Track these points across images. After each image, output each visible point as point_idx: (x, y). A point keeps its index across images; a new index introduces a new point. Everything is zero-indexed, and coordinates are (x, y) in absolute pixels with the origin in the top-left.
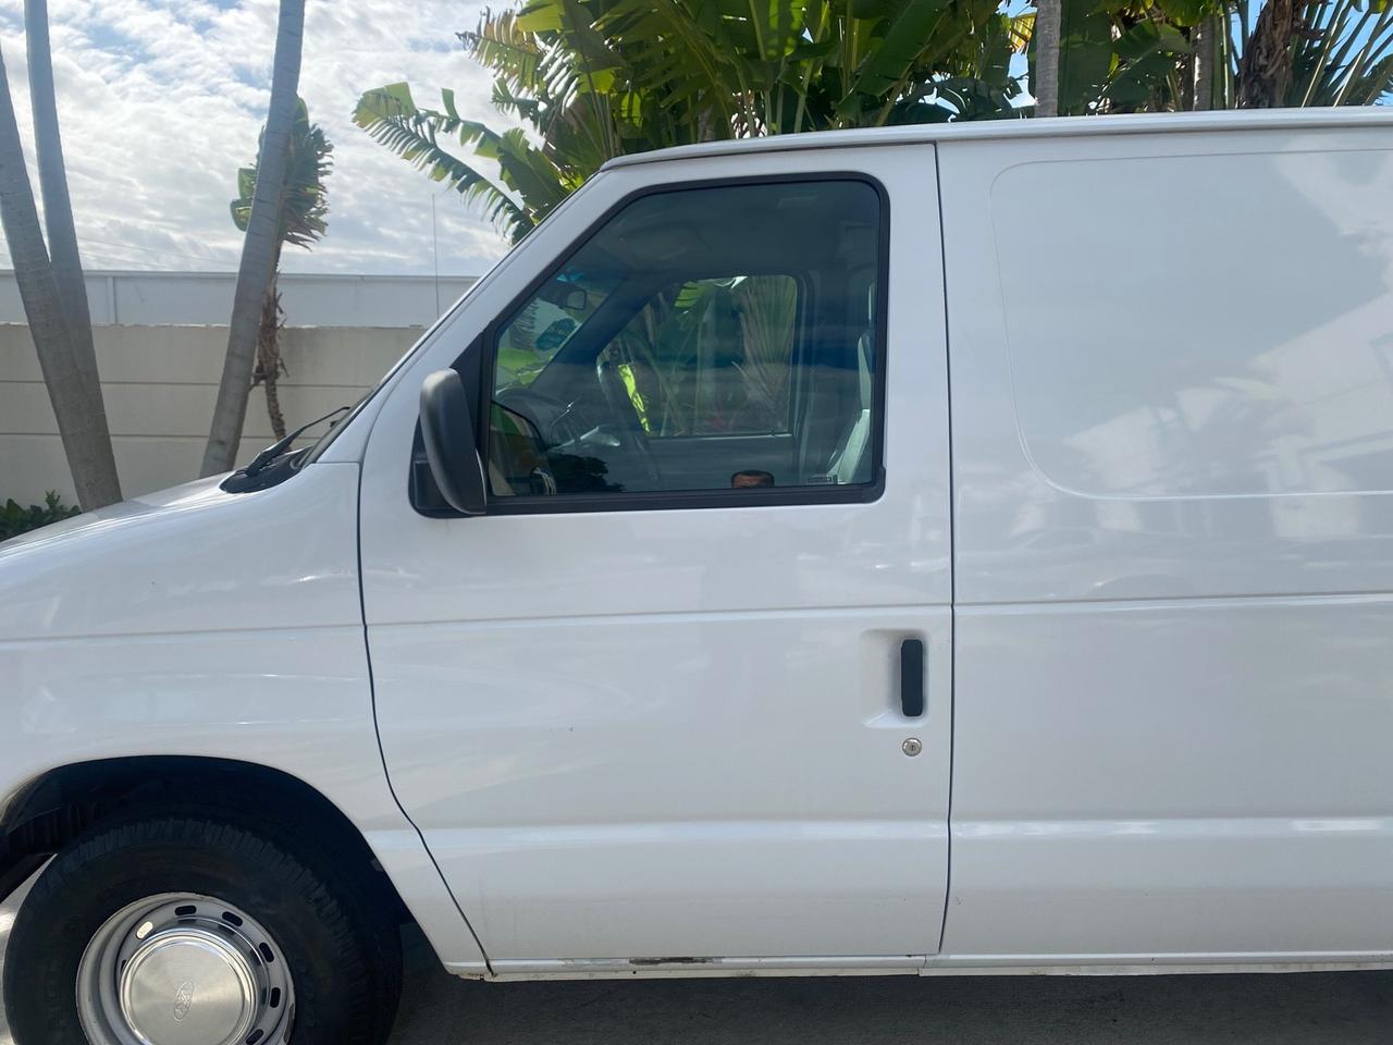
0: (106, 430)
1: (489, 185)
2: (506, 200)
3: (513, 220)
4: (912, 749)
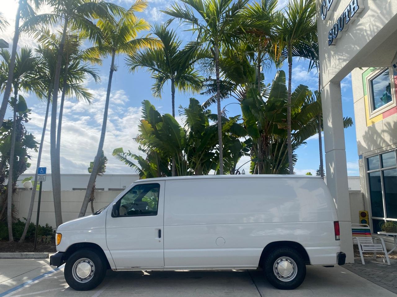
0: (61, 211)
1: (135, 165)
2: (138, 168)
3: (139, 172)
4: (160, 242)
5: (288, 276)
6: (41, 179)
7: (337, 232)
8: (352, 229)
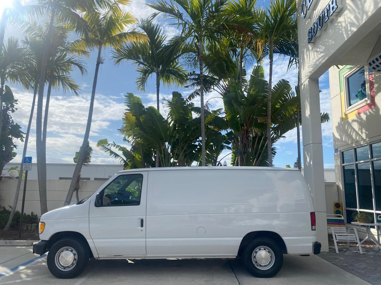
0: (46, 200)
1: (120, 156)
3: (124, 162)
4: (142, 231)
5: (266, 265)
6: (27, 168)
7: (313, 223)
8: (328, 220)
